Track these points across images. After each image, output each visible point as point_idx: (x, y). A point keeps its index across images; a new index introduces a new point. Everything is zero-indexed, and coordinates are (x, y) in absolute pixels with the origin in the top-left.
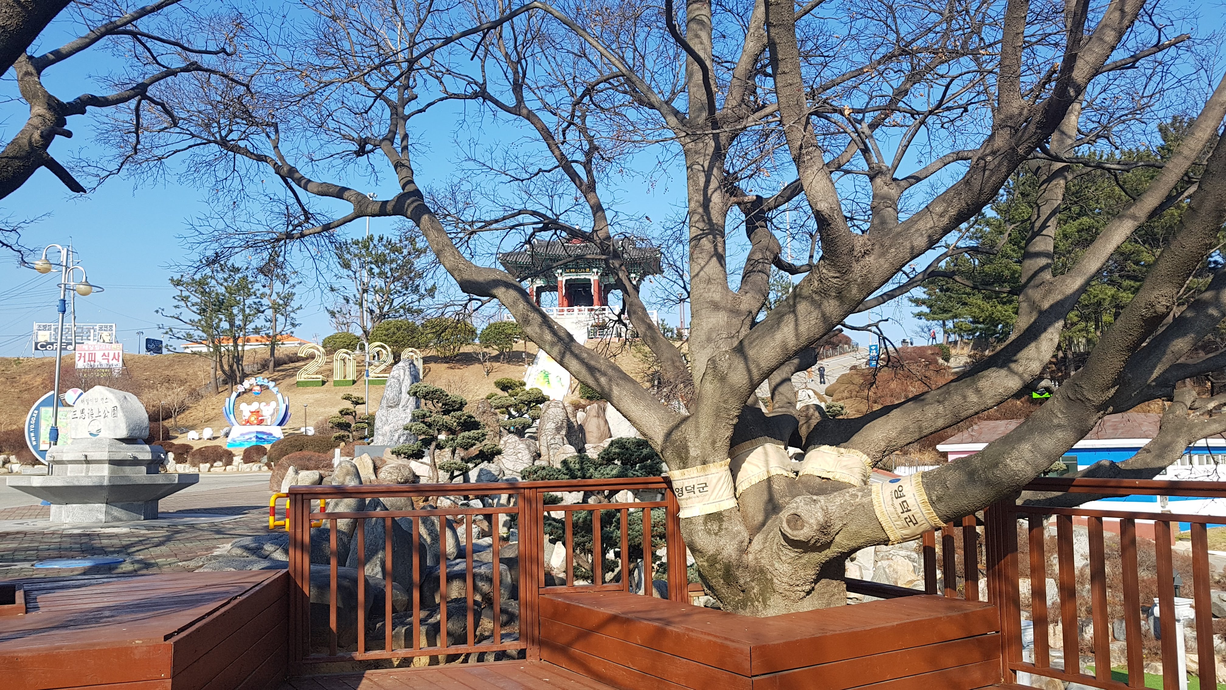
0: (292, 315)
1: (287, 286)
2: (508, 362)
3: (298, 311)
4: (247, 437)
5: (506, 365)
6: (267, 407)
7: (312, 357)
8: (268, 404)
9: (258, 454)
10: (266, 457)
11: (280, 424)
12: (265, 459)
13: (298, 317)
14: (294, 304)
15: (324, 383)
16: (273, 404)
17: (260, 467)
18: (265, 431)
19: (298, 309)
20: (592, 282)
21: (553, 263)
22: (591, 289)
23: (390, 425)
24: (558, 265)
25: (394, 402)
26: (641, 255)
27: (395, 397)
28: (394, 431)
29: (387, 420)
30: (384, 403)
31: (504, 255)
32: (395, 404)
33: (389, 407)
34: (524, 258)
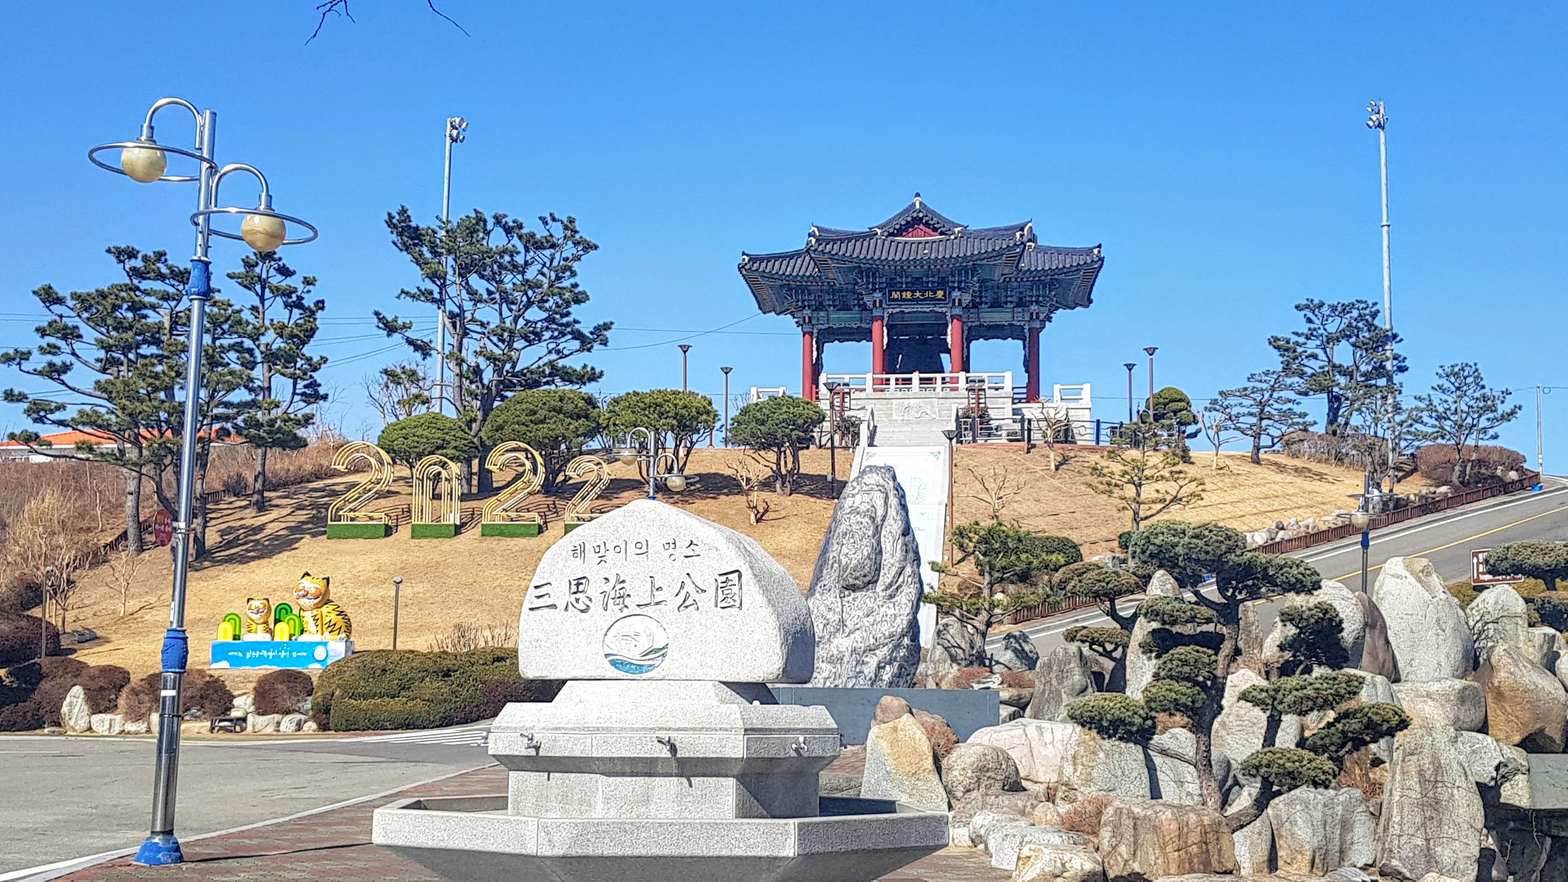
14: (314, 351)
15: (389, 530)
17: (299, 724)
21: (861, 278)
22: (946, 334)
23: (852, 636)
24: (874, 284)
25: (865, 576)
26: (1056, 263)
27: (867, 561)
28: (864, 652)
29: (842, 622)
30: (830, 577)
31: (753, 259)
32: (867, 579)
33: (847, 588)
34: (798, 265)
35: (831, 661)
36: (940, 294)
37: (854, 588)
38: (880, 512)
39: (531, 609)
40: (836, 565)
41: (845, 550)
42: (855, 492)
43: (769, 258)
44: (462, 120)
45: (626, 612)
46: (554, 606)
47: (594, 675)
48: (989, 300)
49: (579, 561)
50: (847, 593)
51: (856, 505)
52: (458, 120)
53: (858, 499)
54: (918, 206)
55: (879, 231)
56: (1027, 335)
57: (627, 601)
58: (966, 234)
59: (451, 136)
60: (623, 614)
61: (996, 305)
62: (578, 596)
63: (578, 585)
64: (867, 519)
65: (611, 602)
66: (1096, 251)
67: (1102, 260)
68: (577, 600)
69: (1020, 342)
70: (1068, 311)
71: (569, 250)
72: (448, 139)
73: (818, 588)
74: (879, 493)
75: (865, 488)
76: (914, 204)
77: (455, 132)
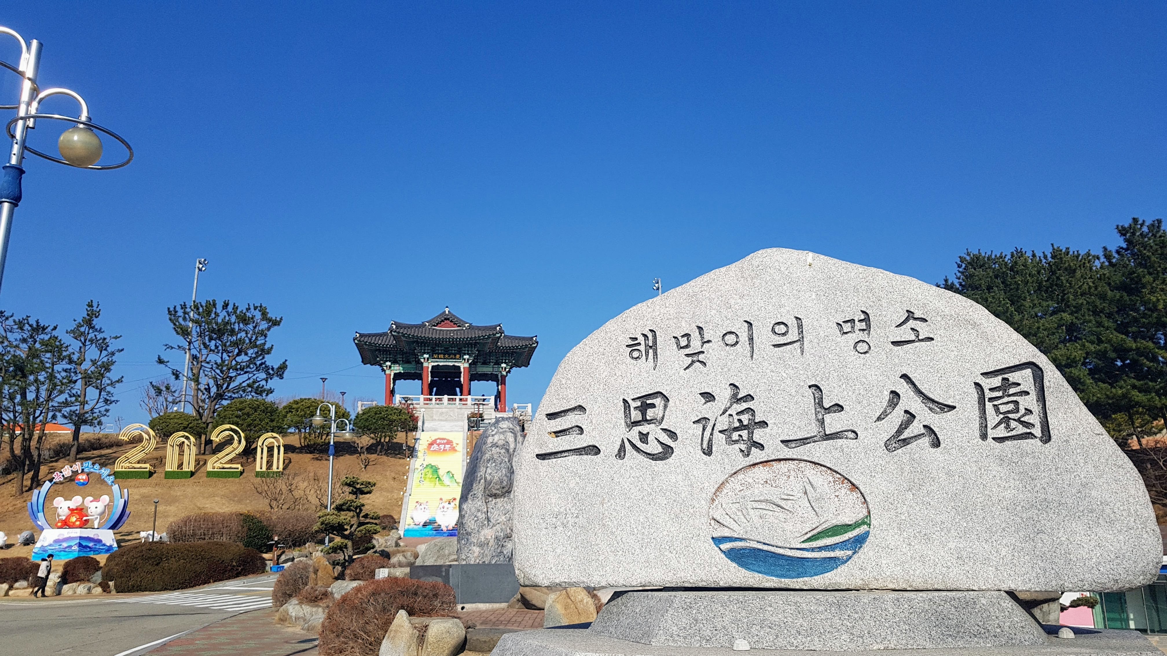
0: (109, 388)
1: (104, 353)
2: (387, 454)
3: (117, 385)
4: (65, 545)
5: (385, 458)
6: (95, 504)
7: (137, 440)
8: (97, 499)
9: (87, 569)
10: (99, 573)
11: (113, 527)
12: (98, 577)
13: (117, 392)
14: (113, 375)
15: (151, 474)
16: (106, 499)
17: (89, 589)
18: (91, 536)
19: (118, 381)
20: (462, 370)
21: (418, 347)
22: (460, 377)
23: (494, 528)
24: (425, 350)
25: (503, 488)
26: (515, 343)
27: (505, 478)
28: (504, 538)
29: (488, 520)
30: (478, 488)
31: (361, 335)
32: (504, 490)
33: (491, 496)
34: (384, 340)
35: (481, 545)
36: (458, 356)
37: (495, 496)
38: (512, 446)
39: (542, 457)
40: (483, 481)
41: (489, 471)
42: (493, 433)
43: (369, 335)
44: (205, 260)
45: (756, 455)
46: (594, 450)
47: (692, 580)
48: (482, 361)
49: (645, 365)
50: (490, 499)
51: (495, 441)
52: (203, 260)
53: (496, 438)
54: (447, 313)
55: (427, 324)
56: (500, 379)
57: (758, 435)
58: (471, 327)
59: (198, 268)
60: (750, 460)
61: (485, 363)
62: (645, 428)
63: (644, 408)
64: (504, 451)
65: (719, 439)
66: (534, 339)
67: (537, 343)
68: (644, 437)
69: (495, 383)
70: (518, 368)
71: (264, 325)
72: (197, 270)
73: (469, 496)
74: (511, 434)
75: (501, 430)
76: (445, 311)
77: (201, 266)
